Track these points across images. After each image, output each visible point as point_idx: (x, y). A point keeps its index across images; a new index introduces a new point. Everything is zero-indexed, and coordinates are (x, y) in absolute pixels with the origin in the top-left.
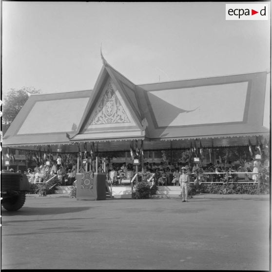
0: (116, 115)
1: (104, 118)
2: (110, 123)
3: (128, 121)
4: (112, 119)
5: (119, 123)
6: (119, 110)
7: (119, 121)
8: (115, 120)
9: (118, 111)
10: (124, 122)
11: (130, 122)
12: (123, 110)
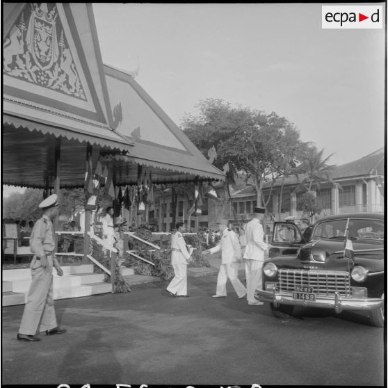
0: (57, 69)
1: (29, 64)
2: (45, 86)
3: (82, 96)
4: (48, 77)
5: (63, 92)
6: (65, 58)
7: (64, 88)
8: (54, 82)
9: (62, 59)
10: (72, 95)
11: (86, 100)
12: (73, 62)
